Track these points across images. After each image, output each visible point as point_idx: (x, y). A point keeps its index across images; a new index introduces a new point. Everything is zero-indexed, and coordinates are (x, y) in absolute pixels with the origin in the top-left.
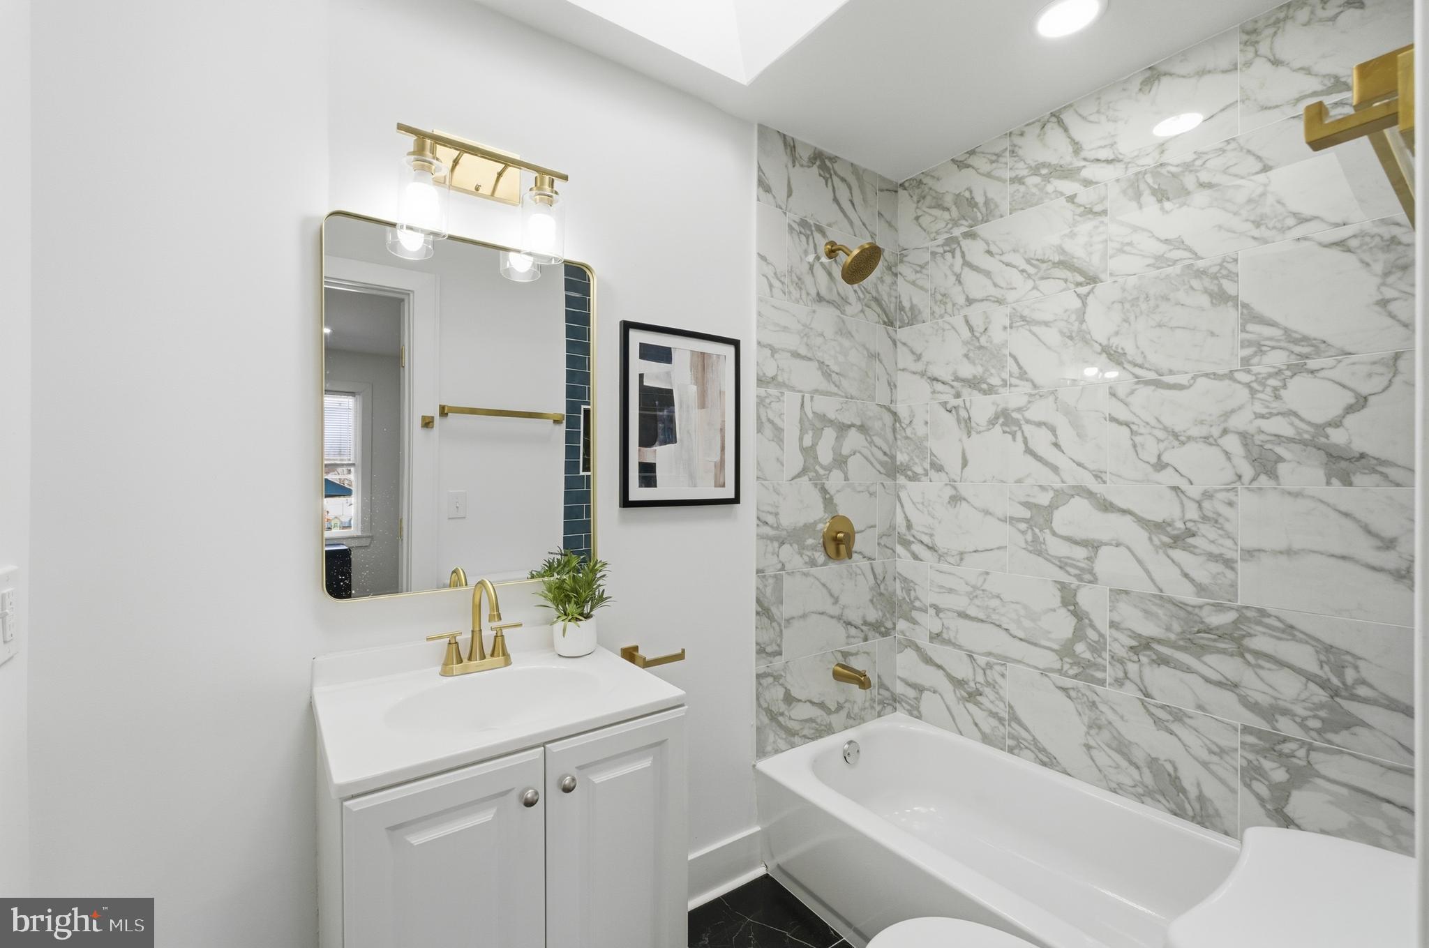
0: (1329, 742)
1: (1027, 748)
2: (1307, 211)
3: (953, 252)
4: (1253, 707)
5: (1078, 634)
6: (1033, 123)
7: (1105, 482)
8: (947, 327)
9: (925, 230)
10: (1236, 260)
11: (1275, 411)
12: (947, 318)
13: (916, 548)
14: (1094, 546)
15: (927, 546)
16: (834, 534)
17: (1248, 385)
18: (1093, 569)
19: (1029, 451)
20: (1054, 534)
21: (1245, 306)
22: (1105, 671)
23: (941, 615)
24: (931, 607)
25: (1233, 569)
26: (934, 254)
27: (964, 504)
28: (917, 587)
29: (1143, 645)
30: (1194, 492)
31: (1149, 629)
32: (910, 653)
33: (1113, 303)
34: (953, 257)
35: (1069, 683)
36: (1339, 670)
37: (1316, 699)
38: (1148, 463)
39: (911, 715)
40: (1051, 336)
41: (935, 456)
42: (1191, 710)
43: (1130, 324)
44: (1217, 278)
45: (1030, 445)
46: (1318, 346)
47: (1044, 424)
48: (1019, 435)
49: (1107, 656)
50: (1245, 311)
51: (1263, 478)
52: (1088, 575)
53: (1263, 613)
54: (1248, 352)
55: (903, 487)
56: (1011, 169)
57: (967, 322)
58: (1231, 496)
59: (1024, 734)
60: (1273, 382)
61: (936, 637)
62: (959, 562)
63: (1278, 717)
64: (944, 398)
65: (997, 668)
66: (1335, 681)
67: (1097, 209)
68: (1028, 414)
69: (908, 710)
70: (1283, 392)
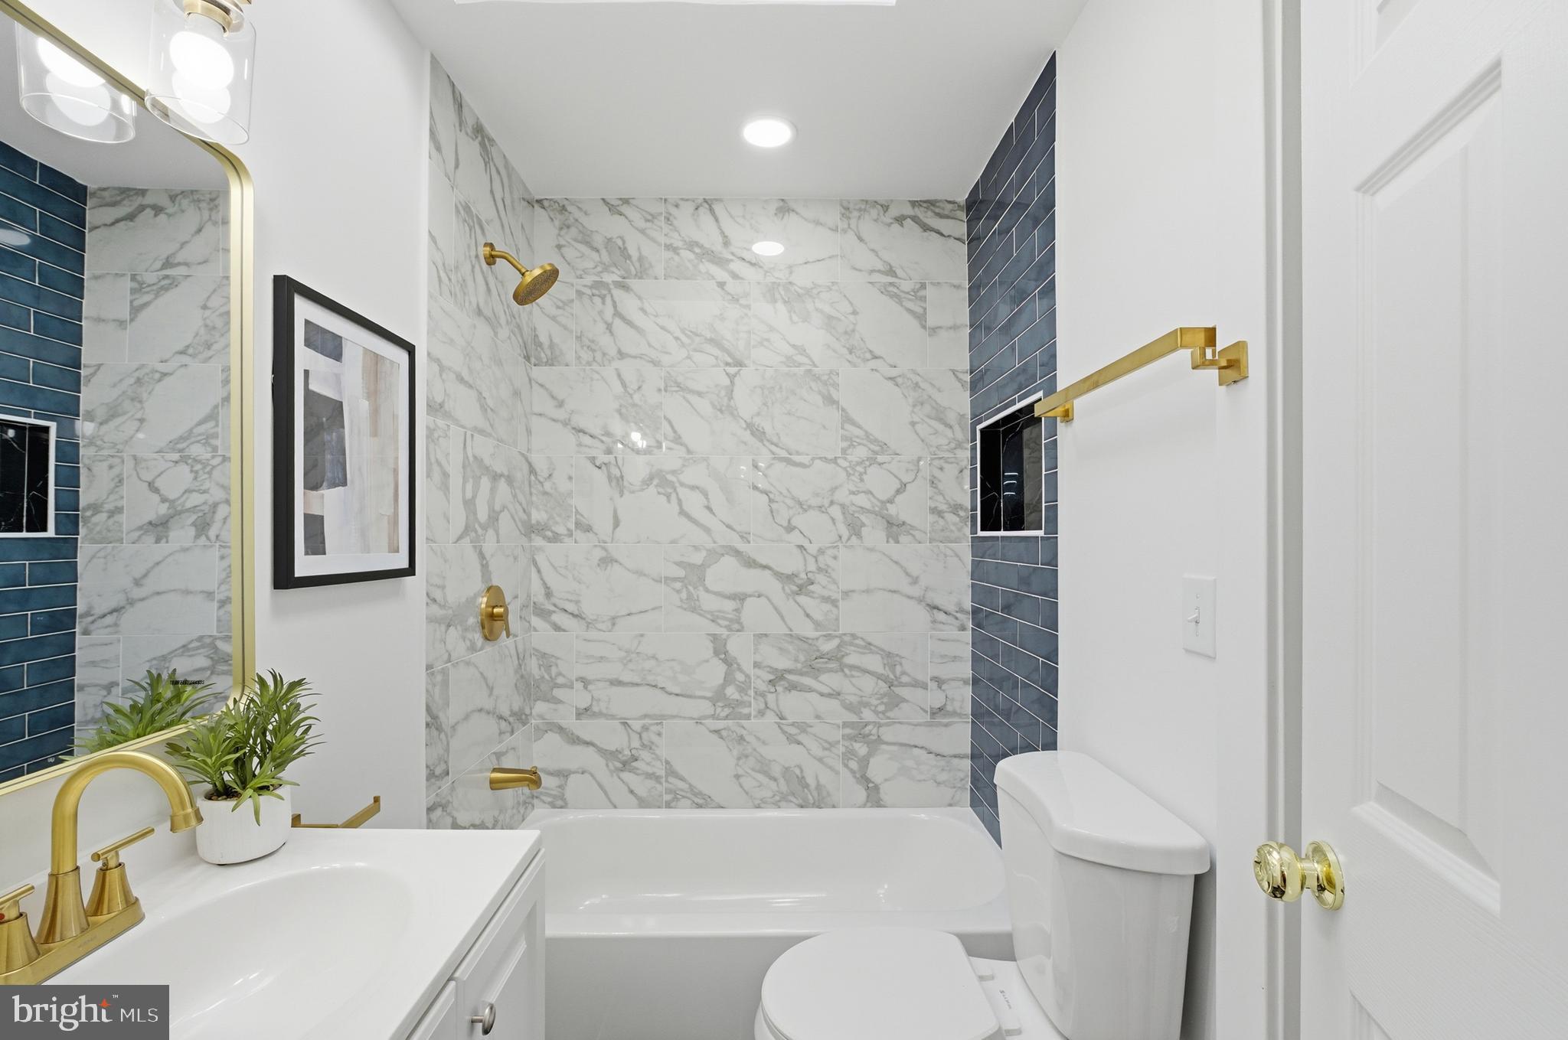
0: (889, 718)
1: (684, 797)
2: (877, 352)
3: (603, 298)
4: (849, 707)
5: (728, 679)
6: (687, 200)
7: (749, 542)
8: (596, 376)
9: (569, 264)
10: (838, 374)
11: (860, 490)
12: (595, 367)
13: (558, 618)
14: (741, 598)
15: (572, 614)
16: (490, 609)
17: (845, 469)
18: (740, 618)
19: (683, 513)
20: (707, 590)
21: (843, 410)
22: (750, 706)
23: (590, 687)
24: (577, 680)
25: (837, 607)
26: (580, 293)
27: (616, 566)
28: (559, 662)
29: (778, 678)
30: (813, 549)
31: (782, 663)
32: (553, 738)
33: (755, 387)
34: (604, 303)
35: (720, 724)
36: (893, 667)
37: (882, 692)
38: (781, 526)
39: (554, 806)
40: (704, 406)
41: (582, 516)
42: (811, 721)
43: (768, 408)
44: (826, 385)
45: (685, 508)
46: (884, 447)
47: (698, 488)
48: (673, 497)
49: (752, 693)
50: (843, 414)
51: (854, 538)
52: (736, 624)
53: (854, 636)
54: (845, 444)
55: (540, 549)
56: (665, 235)
57: (619, 376)
58: (835, 551)
59: (681, 784)
60: (860, 469)
61: (583, 713)
62: (610, 627)
63: (863, 709)
64: (593, 453)
65: (654, 728)
66: (892, 676)
67: (742, 301)
68: (682, 477)
69: (549, 803)
70: (865, 477)
